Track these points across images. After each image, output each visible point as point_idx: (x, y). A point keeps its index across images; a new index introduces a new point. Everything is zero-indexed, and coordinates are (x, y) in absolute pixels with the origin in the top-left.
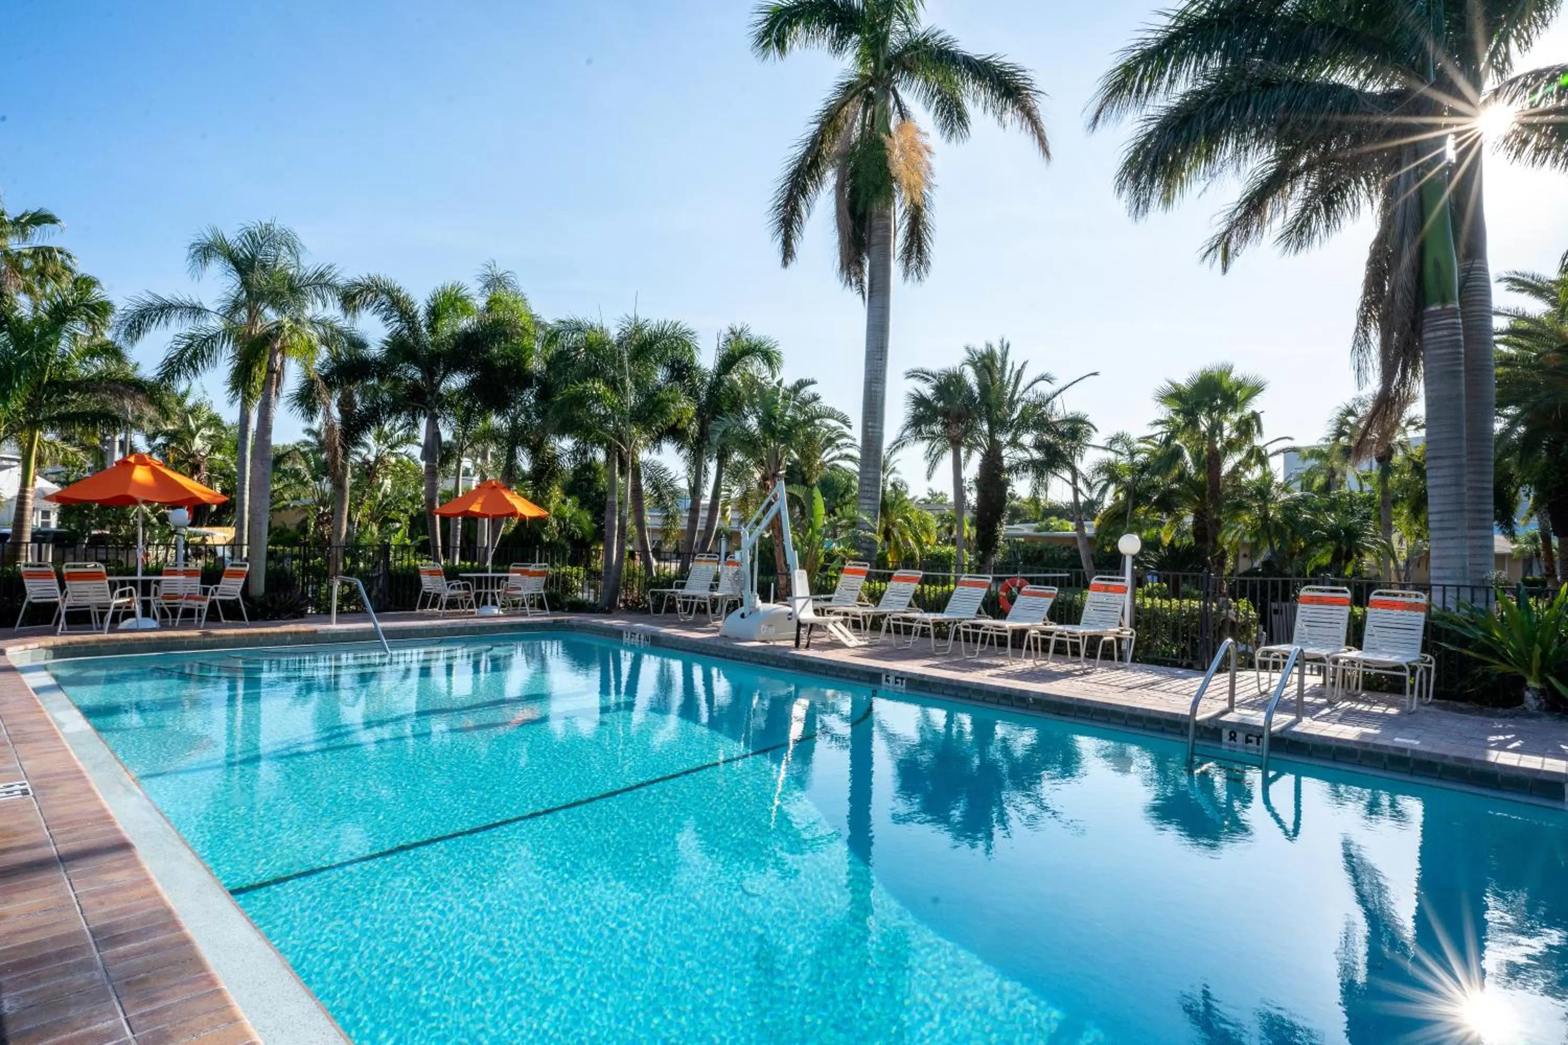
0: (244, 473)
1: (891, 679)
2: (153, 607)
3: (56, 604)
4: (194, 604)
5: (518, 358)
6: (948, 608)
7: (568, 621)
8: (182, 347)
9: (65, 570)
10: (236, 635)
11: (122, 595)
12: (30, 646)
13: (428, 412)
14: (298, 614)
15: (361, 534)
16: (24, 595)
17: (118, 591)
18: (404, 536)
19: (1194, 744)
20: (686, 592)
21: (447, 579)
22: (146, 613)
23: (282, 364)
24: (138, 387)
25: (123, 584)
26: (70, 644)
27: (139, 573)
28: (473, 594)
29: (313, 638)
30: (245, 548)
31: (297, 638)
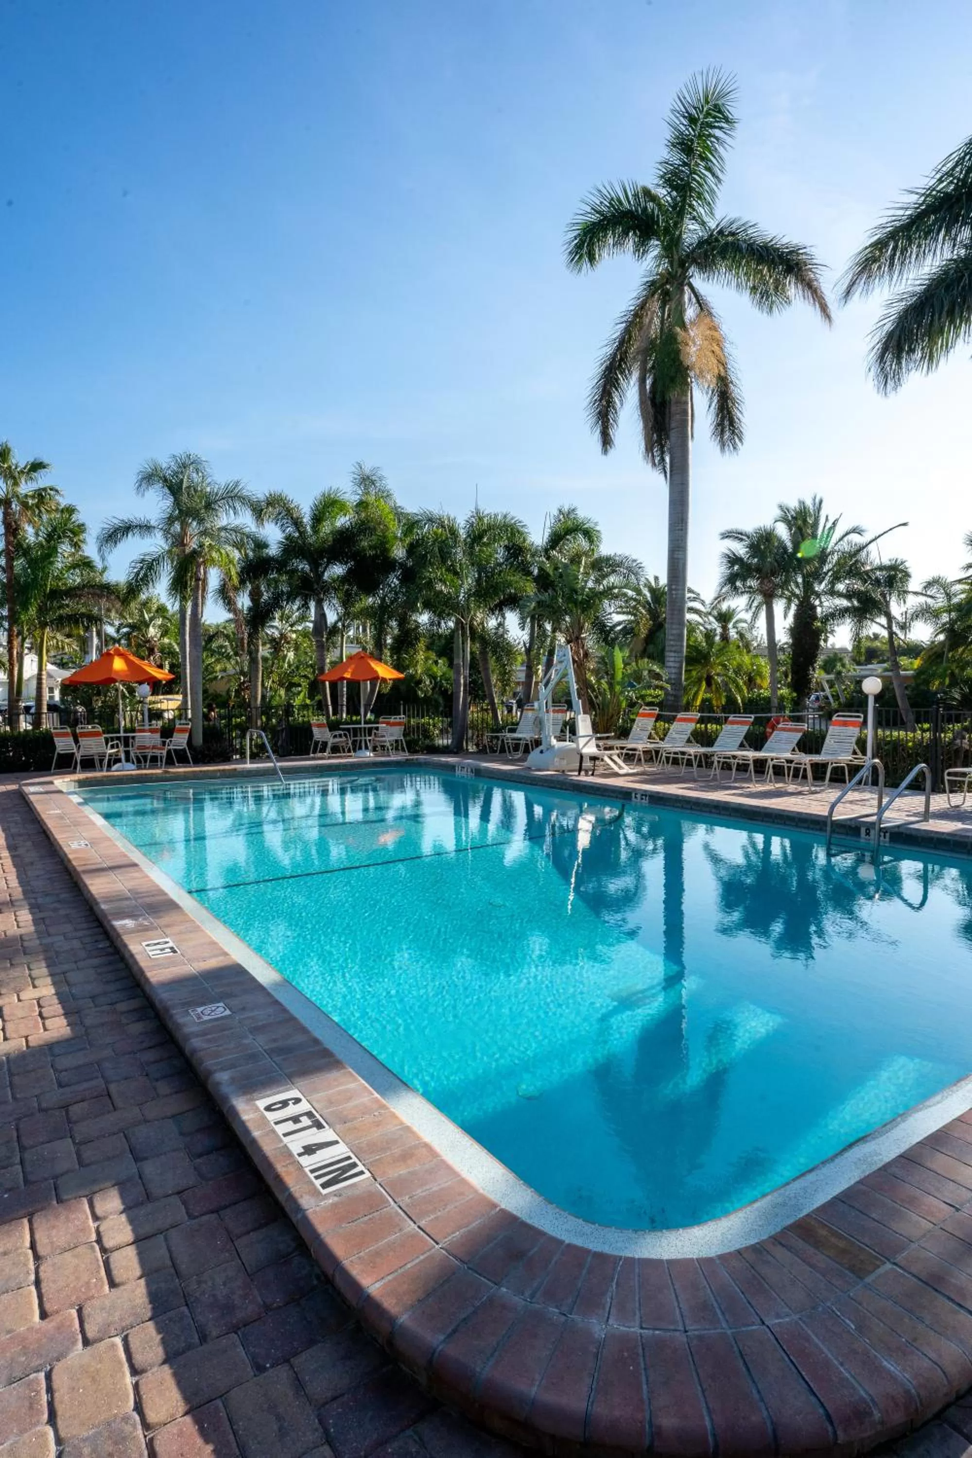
0: (185, 652)
1: (638, 796)
2: (132, 754)
3: (73, 754)
4: (157, 752)
5: (383, 547)
6: (716, 744)
7: (417, 759)
8: (135, 570)
9: (78, 731)
10: (185, 772)
11: (112, 747)
12: (66, 780)
13: (316, 598)
14: (227, 759)
15: (272, 697)
16: (54, 748)
17: (110, 744)
18: (305, 697)
19: (830, 837)
20: (515, 735)
21: (330, 731)
22: (127, 760)
23: (205, 573)
24: (107, 590)
25: (112, 739)
26: (87, 778)
27: (122, 731)
28: (350, 742)
29: (234, 774)
30: (189, 712)
31: (225, 774)
